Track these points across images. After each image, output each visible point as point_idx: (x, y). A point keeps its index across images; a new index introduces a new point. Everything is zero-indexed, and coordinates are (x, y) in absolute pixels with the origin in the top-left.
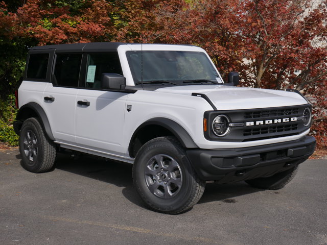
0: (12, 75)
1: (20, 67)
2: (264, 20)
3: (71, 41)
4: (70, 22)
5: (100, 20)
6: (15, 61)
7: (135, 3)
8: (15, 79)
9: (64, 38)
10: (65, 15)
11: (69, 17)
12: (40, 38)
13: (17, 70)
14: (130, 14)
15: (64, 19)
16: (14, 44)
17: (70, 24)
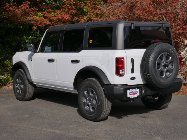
0: (21, 45)
1: (26, 40)
2: (162, 10)
3: (53, 25)
4: (53, 14)
5: (70, 12)
6: (23, 37)
7: (93, 1)
8: (23, 47)
9: (48, 23)
10: (50, 10)
11: (52, 10)
12: (34, 24)
13: (24, 42)
14: (90, 8)
15: (49, 12)
16: (21, 27)
17: (53, 15)
